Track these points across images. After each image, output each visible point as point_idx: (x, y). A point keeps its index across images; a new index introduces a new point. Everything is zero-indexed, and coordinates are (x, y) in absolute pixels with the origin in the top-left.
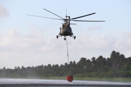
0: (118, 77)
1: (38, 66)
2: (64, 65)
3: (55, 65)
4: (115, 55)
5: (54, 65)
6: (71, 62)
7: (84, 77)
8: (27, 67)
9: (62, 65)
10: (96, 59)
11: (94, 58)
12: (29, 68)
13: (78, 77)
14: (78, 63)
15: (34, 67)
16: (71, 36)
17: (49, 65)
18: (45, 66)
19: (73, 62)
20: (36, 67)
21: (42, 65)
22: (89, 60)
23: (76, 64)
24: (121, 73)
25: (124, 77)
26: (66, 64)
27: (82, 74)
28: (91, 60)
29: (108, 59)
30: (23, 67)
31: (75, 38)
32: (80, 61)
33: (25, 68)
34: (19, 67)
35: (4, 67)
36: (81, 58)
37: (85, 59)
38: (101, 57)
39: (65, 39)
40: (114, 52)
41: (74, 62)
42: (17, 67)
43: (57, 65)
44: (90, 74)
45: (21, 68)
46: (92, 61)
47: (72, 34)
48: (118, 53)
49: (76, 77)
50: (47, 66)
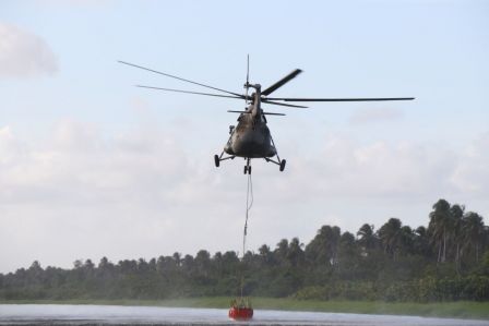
0: (455, 299)
1: (162, 258)
2: (258, 253)
3: (223, 253)
4: (445, 214)
5: (219, 254)
6: (284, 244)
7: (327, 299)
8: (121, 262)
9: (249, 253)
10: (375, 231)
11: (366, 229)
13: (306, 299)
14: (308, 247)
15: (148, 261)
16: (268, 160)
17: (203, 254)
18: (188, 257)
19: (290, 241)
20: (153, 260)
21: (176, 255)
22: (348, 236)
23: (303, 249)
24: (468, 282)
25: (477, 300)
26: (264, 249)
27: (323, 286)
28: (359, 233)
29: (421, 230)
30: (105, 260)
31: (282, 165)
32: (318, 237)
33: (111, 265)
34: (89, 261)
35: (36, 262)
36: (320, 228)
37: (337, 229)
38: (394, 223)
39: (248, 169)
40: (442, 206)
41: (296, 241)
42: (84, 262)
43: (231, 255)
44: (350, 286)
45: (97, 266)
46: (360, 237)
47: (273, 153)
48: (458, 210)
49: (300, 299)
50: (195, 255)
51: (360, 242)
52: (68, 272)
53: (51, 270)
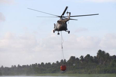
0: (105, 73)
1: (32, 64)
2: (56, 63)
3: (47, 63)
4: (101, 53)
5: (46, 63)
6: (62, 60)
8: (23, 66)
9: (54, 63)
10: (84, 57)
11: (82, 57)
12: (24, 66)
14: (68, 61)
15: (29, 65)
17: (42, 63)
18: (39, 64)
19: (63, 60)
20: (31, 65)
21: (36, 64)
22: (77, 58)
23: (67, 62)
24: (108, 69)
25: (110, 73)
26: (57, 62)
28: (80, 58)
29: (95, 57)
30: (19, 65)
32: (70, 59)
34: (15, 65)
35: (2, 66)
37: (75, 57)
38: (88, 55)
39: (59, 34)
40: (100, 51)
41: (65, 60)
42: (14, 66)
43: (49, 64)
44: (79, 71)
45: (17, 67)
48: (104, 52)
51: (80, 60)
52: (10, 68)
53: (6, 68)
